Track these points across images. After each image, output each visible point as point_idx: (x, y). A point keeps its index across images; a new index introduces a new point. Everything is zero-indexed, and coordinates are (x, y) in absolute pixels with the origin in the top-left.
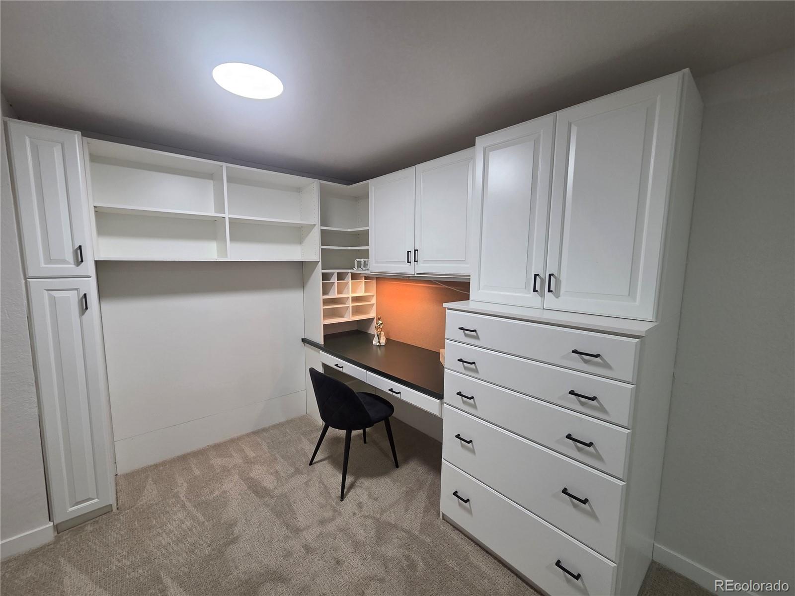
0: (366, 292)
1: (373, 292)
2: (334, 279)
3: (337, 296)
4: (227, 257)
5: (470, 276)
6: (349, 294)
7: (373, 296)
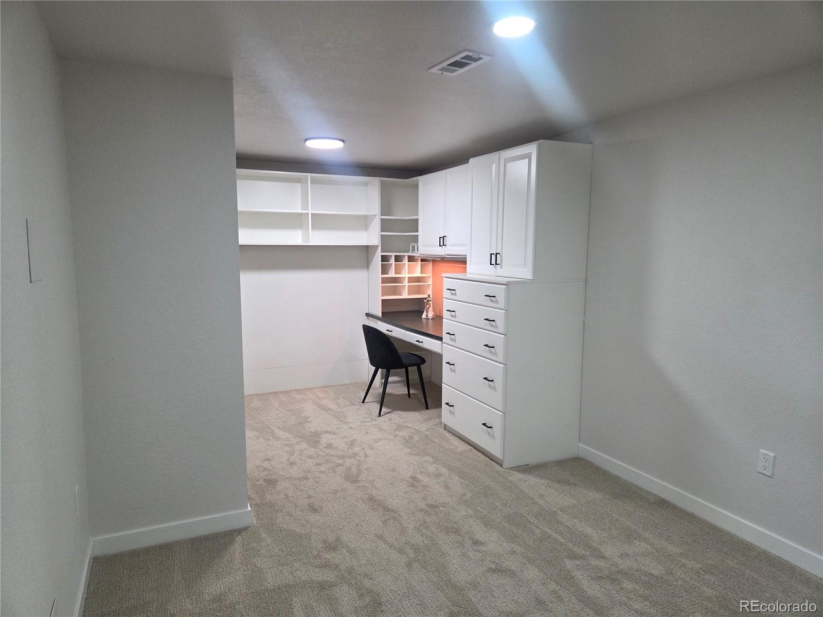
0: (421, 273)
1: (429, 273)
2: (392, 261)
3: (393, 275)
4: (309, 242)
5: (466, 256)
6: (405, 274)
7: (430, 277)
